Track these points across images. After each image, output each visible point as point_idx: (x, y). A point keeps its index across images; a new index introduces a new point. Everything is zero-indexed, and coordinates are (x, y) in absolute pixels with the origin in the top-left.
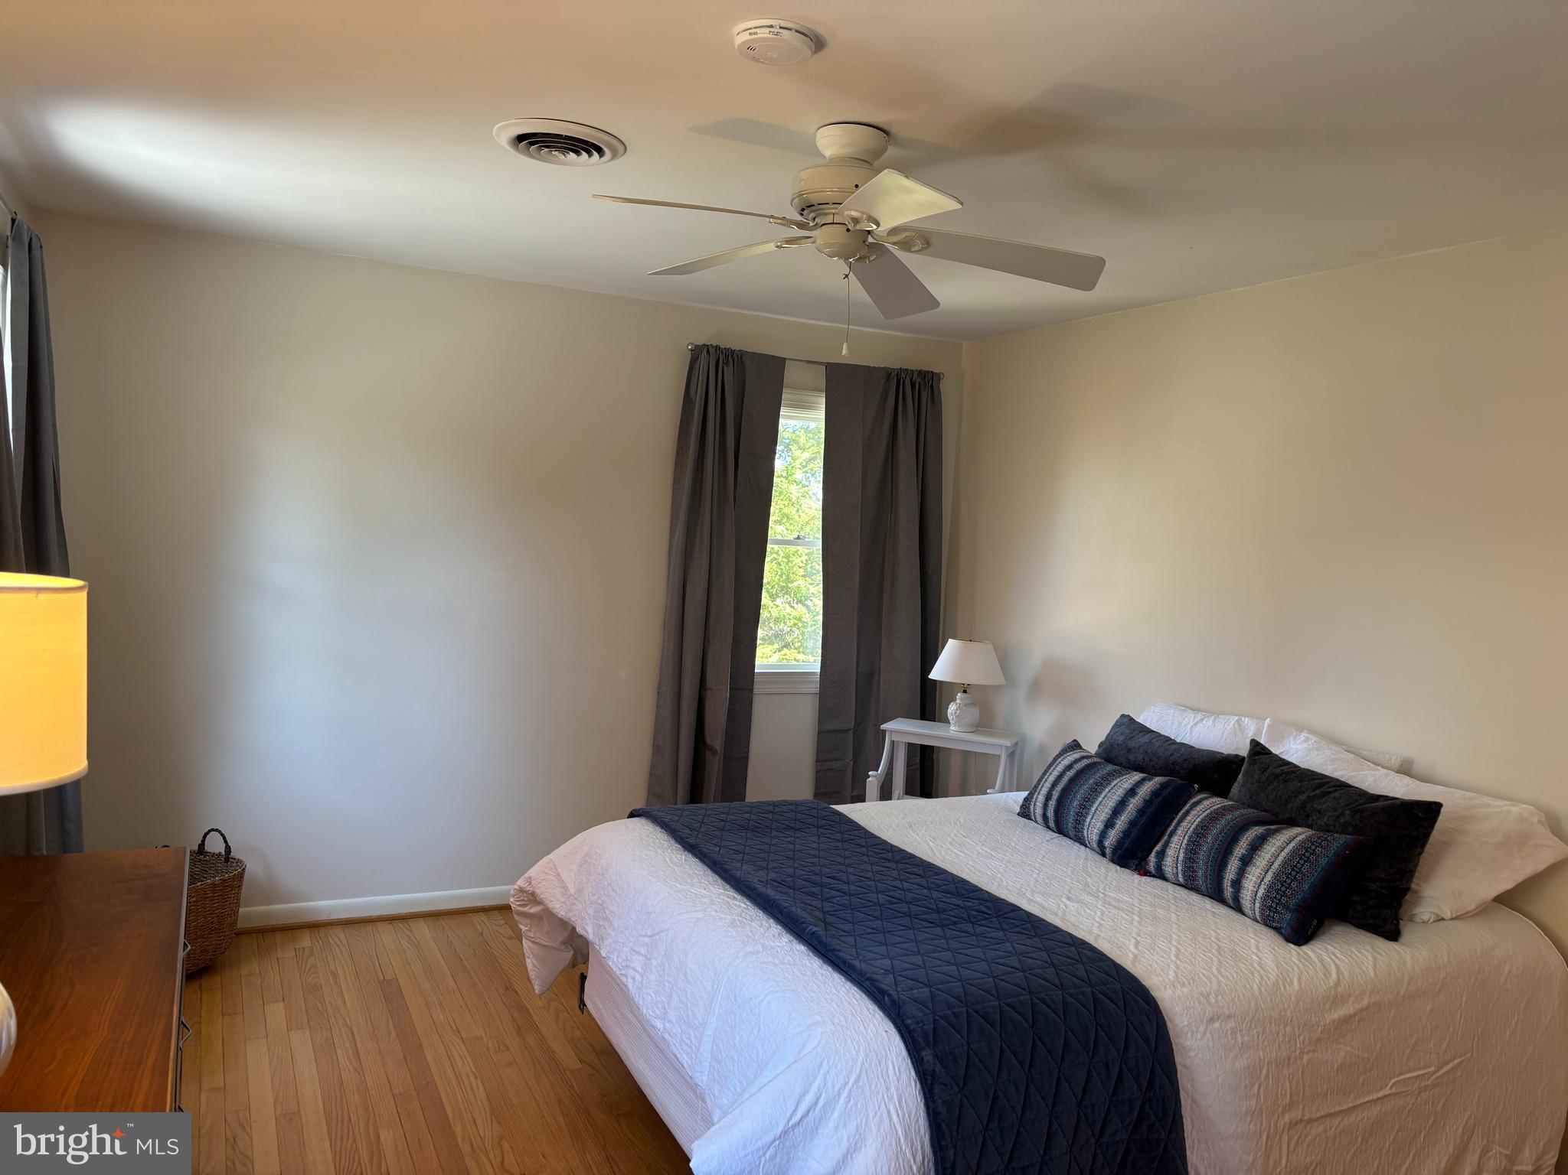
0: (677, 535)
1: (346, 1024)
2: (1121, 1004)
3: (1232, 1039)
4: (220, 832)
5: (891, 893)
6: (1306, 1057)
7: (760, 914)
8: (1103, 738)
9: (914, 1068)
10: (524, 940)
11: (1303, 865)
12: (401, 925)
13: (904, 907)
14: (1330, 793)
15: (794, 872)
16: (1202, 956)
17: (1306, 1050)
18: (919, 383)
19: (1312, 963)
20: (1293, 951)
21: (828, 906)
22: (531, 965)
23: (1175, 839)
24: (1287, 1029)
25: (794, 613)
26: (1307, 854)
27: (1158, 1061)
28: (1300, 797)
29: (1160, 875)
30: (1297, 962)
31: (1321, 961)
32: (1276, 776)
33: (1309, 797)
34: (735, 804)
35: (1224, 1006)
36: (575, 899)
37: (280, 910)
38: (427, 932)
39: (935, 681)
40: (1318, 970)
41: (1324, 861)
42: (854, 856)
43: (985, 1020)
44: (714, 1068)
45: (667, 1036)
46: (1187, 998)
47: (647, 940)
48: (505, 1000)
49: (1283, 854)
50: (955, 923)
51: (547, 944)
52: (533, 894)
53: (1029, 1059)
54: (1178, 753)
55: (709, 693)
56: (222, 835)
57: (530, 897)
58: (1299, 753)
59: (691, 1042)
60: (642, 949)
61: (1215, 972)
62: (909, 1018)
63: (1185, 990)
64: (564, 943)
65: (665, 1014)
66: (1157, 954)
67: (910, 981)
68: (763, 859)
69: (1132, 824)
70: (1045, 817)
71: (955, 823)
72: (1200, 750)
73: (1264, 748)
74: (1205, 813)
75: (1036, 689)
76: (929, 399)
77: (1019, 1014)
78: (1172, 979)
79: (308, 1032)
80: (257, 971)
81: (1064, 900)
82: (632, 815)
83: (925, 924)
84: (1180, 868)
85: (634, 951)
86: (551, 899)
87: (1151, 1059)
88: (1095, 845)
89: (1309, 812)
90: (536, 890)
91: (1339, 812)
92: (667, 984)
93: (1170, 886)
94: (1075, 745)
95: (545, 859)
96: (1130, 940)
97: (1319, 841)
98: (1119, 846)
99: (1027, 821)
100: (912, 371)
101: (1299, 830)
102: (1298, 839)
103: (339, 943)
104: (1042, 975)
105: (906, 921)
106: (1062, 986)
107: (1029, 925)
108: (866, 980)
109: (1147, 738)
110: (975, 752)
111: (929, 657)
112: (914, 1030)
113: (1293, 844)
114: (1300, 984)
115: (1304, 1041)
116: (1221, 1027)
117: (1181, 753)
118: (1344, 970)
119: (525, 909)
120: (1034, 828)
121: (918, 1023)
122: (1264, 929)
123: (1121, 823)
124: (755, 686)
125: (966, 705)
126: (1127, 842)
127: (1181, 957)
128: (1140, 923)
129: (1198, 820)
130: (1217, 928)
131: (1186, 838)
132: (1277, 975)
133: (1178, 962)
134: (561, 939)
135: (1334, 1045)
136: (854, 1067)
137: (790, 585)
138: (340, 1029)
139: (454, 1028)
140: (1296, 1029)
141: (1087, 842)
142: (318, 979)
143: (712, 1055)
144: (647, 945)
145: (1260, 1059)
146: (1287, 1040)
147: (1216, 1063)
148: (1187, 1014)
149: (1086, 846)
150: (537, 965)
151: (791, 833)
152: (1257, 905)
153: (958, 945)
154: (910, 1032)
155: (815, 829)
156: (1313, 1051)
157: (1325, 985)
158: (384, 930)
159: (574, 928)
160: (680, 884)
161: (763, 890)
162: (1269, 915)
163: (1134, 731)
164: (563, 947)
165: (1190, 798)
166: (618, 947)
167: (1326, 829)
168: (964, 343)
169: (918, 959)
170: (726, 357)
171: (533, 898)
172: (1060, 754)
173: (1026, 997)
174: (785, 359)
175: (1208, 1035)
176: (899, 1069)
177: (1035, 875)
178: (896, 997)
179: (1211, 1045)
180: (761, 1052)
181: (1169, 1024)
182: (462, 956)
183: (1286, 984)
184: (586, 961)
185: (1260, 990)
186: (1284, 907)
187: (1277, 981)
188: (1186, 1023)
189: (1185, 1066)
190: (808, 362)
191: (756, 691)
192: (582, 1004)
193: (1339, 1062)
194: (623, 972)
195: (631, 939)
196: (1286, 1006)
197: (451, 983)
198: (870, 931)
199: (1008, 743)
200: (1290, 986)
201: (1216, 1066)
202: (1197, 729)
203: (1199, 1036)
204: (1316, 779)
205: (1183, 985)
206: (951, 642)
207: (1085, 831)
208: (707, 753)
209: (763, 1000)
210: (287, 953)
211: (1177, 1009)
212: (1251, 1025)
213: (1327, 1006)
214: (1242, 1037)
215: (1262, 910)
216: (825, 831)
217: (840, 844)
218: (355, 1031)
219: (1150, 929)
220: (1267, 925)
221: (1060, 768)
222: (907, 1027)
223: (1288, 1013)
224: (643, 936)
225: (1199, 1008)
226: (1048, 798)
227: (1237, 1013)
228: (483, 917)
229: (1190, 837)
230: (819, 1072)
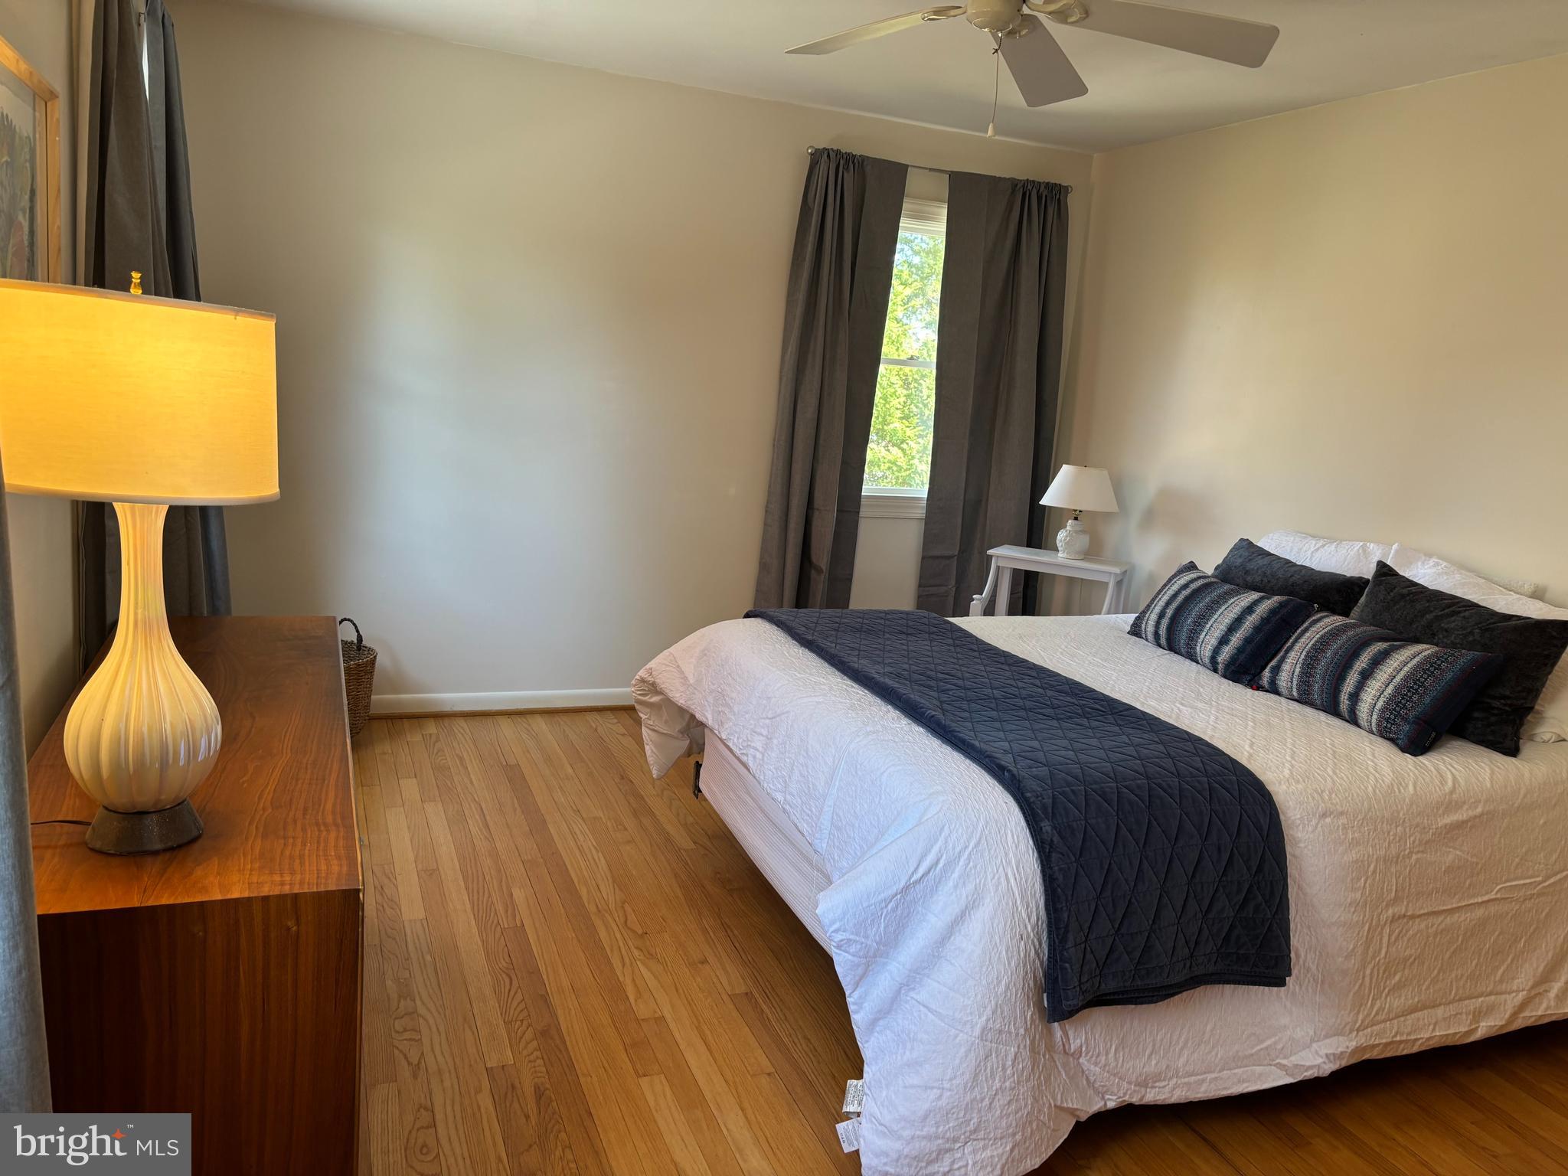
0: (790, 349)
1: (475, 799)
2: (1236, 794)
3: (1343, 834)
4: (351, 621)
5: (1005, 690)
6: (1414, 857)
7: (878, 701)
8: (1220, 561)
9: (1032, 837)
10: (643, 727)
11: (1426, 679)
12: (519, 719)
13: (1020, 703)
14: (1460, 612)
15: (910, 668)
16: (1317, 758)
17: (1416, 850)
18: (1046, 196)
19: (1428, 770)
20: (1408, 759)
21: (944, 697)
22: (650, 751)
23: (1292, 654)
24: (1399, 828)
25: (891, 457)
26: (1432, 669)
27: (1268, 848)
28: (1427, 616)
29: (1274, 689)
30: (1412, 768)
31: (1438, 770)
32: (1403, 596)
33: (1436, 617)
34: (844, 611)
35: (1337, 803)
36: (695, 688)
37: (408, 700)
38: (544, 727)
39: (1043, 506)
40: (1434, 777)
41: (1449, 676)
42: (966, 658)
43: (1104, 799)
44: (834, 835)
45: (787, 807)
46: (1301, 793)
47: (767, 721)
48: (621, 787)
49: (1406, 669)
50: (1070, 717)
51: (665, 732)
52: (654, 684)
53: (1144, 837)
54: (1299, 574)
55: (816, 514)
56: (354, 624)
57: (650, 687)
58: (1427, 578)
59: (812, 811)
60: (763, 730)
61: (1331, 773)
62: (1030, 792)
63: (1300, 786)
64: (681, 732)
65: (785, 787)
66: (1272, 753)
67: (1029, 761)
68: (878, 656)
69: (1247, 641)
70: (1156, 635)
71: (1065, 636)
72: (1320, 572)
73: (1390, 569)
74: (1326, 630)
75: (1150, 518)
76: (1055, 217)
77: (1136, 795)
78: (1287, 776)
79: (440, 805)
80: (390, 751)
81: (1178, 705)
82: (747, 616)
83: (1040, 717)
84: (1295, 683)
85: (755, 732)
86: (672, 688)
87: (1262, 845)
88: (1207, 661)
89: (1435, 630)
90: (658, 681)
91: (1469, 630)
92: (788, 760)
93: (1283, 700)
94: (1192, 567)
95: (666, 652)
96: (1245, 741)
97: (1446, 657)
98: (1233, 660)
99: (1137, 639)
100: (1039, 183)
101: (1425, 646)
102: (1423, 654)
103: (462, 731)
104: (1159, 763)
105: (1022, 713)
106: (1178, 774)
107: (1145, 722)
108: (985, 757)
109: (1266, 560)
110: (1082, 579)
111: (1040, 484)
112: (1034, 802)
113: (1417, 659)
114: (1415, 788)
115: (1414, 842)
116: (1333, 823)
117: (1301, 574)
118: (1459, 778)
119: (646, 699)
120: (1144, 645)
121: (1037, 797)
122: (1380, 740)
123: (1236, 640)
124: (861, 509)
125: (1076, 532)
126: (1242, 657)
127: (1296, 758)
128: (1254, 728)
129: (1318, 636)
130: (1333, 736)
131: (1304, 653)
132: (1392, 779)
133: (1293, 762)
134: (678, 727)
135: (1444, 848)
136: (975, 831)
137: (886, 428)
138: (469, 805)
139: (574, 807)
140: (1407, 830)
141: (1199, 659)
142: (444, 761)
143: (832, 824)
144: (768, 727)
145: (1369, 856)
146: (1397, 839)
147: (1324, 855)
148: (1300, 808)
149: (1197, 662)
150: (655, 751)
151: (904, 636)
152: (1375, 717)
153: (1075, 735)
154: (1029, 804)
155: (927, 635)
156: (1422, 852)
157: (1441, 791)
158: (505, 724)
159: (693, 717)
160: (799, 673)
161: (882, 679)
162: (1386, 727)
163: (1253, 553)
164: (681, 735)
165: (1309, 617)
166: (738, 730)
167: (1454, 646)
168: (1095, 155)
169: (1035, 744)
170: (847, 162)
171: (653, 688)
172: (1175, 574)
173: (1144, 781)
174: (907, 166)
175: (1319, 829)
176: (1018, 837)
177: (1147, 684)
178: (1015, 772)
179: (1321, 838)
180: (882, 819)
181: (1282, 817)
182: (578, 748)
183: (1401, 788)
184: (701, 750)
185: (1374, 791)
186: (1402, 719)
187: (1392, 784)
188: (1299, 816)
189: (1294, 856)
190: (931, 170)
191: (862, 514)
192: (697, 791)
193: (1447, 865)
194: (745, 752)
195: (752, 722)
196: (1399, 807)
197: (570, 771)
198: (987, 719)
199: (1117, 570)
200: (1404, 789)
201: (1324, 858)
202: (1318, 555)
203: (1310, 829)
204: (1445, 599)
205: (1298, 782)
206: (1065, 469)
207: (1198, 648)
208: (813, 572)
209: (884, 772)
210: (416, 738)
211: (1291, 803)
212: (1362, 823)
213: (1441, 812)
214: (1353, 833)
215: (1379, 722)
216: (935, 637)
217: (952, 648)
218: (483, 807)
219: (1264, 733)
220: (1382, 736)
221: (1175, 587)
222: (1026, 800)
223: (1401, 815)
224: (764, 718)
225: (1313, 804)
226: (1161, 616)
227: (1350, 810)
228: (596, 715)
229: (1308, 652)
230: (940, 835)
